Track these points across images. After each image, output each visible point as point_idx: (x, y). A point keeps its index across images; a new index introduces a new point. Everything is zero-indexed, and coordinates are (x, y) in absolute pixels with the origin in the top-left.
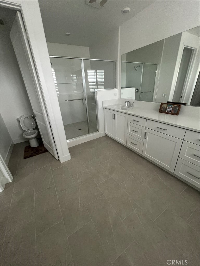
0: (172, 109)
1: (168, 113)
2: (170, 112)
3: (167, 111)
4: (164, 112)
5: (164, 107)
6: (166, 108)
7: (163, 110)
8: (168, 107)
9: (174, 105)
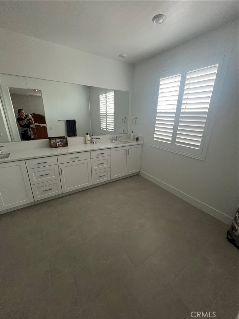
0: (62, 143)
1: (59, 147)
2: (61, 145)
3: (58, 145)
4: (56, 146)
5: (53, 142)
6: (55, 143)
7: (54, 145)
8: (57, 142)
9: (61, 139)
